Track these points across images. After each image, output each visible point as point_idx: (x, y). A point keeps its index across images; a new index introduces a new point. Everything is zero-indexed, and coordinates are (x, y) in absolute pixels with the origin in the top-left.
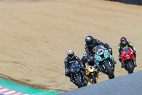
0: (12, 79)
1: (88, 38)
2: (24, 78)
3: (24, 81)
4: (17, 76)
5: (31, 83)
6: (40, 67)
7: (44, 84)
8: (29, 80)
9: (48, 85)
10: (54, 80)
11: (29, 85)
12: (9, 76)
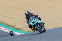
0: (8, 25)
1: (27, 13)
2: (13, 24)
3: (13, 26)
4: (10, 24)
5: (16, 27)
6: (21, 20)
7: (22, 28)
8: (15, 26)
9: (23, 28)
10: (26, 26)
11: (15, 28)
12: (7, 23)
